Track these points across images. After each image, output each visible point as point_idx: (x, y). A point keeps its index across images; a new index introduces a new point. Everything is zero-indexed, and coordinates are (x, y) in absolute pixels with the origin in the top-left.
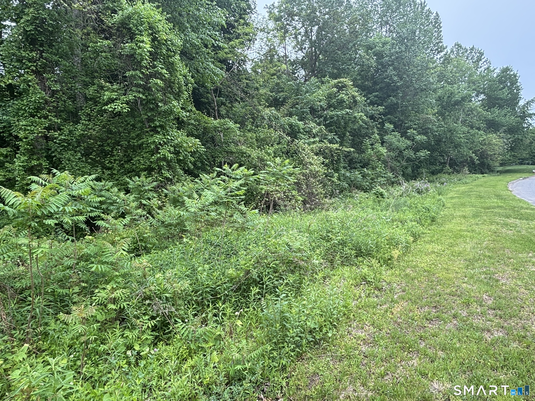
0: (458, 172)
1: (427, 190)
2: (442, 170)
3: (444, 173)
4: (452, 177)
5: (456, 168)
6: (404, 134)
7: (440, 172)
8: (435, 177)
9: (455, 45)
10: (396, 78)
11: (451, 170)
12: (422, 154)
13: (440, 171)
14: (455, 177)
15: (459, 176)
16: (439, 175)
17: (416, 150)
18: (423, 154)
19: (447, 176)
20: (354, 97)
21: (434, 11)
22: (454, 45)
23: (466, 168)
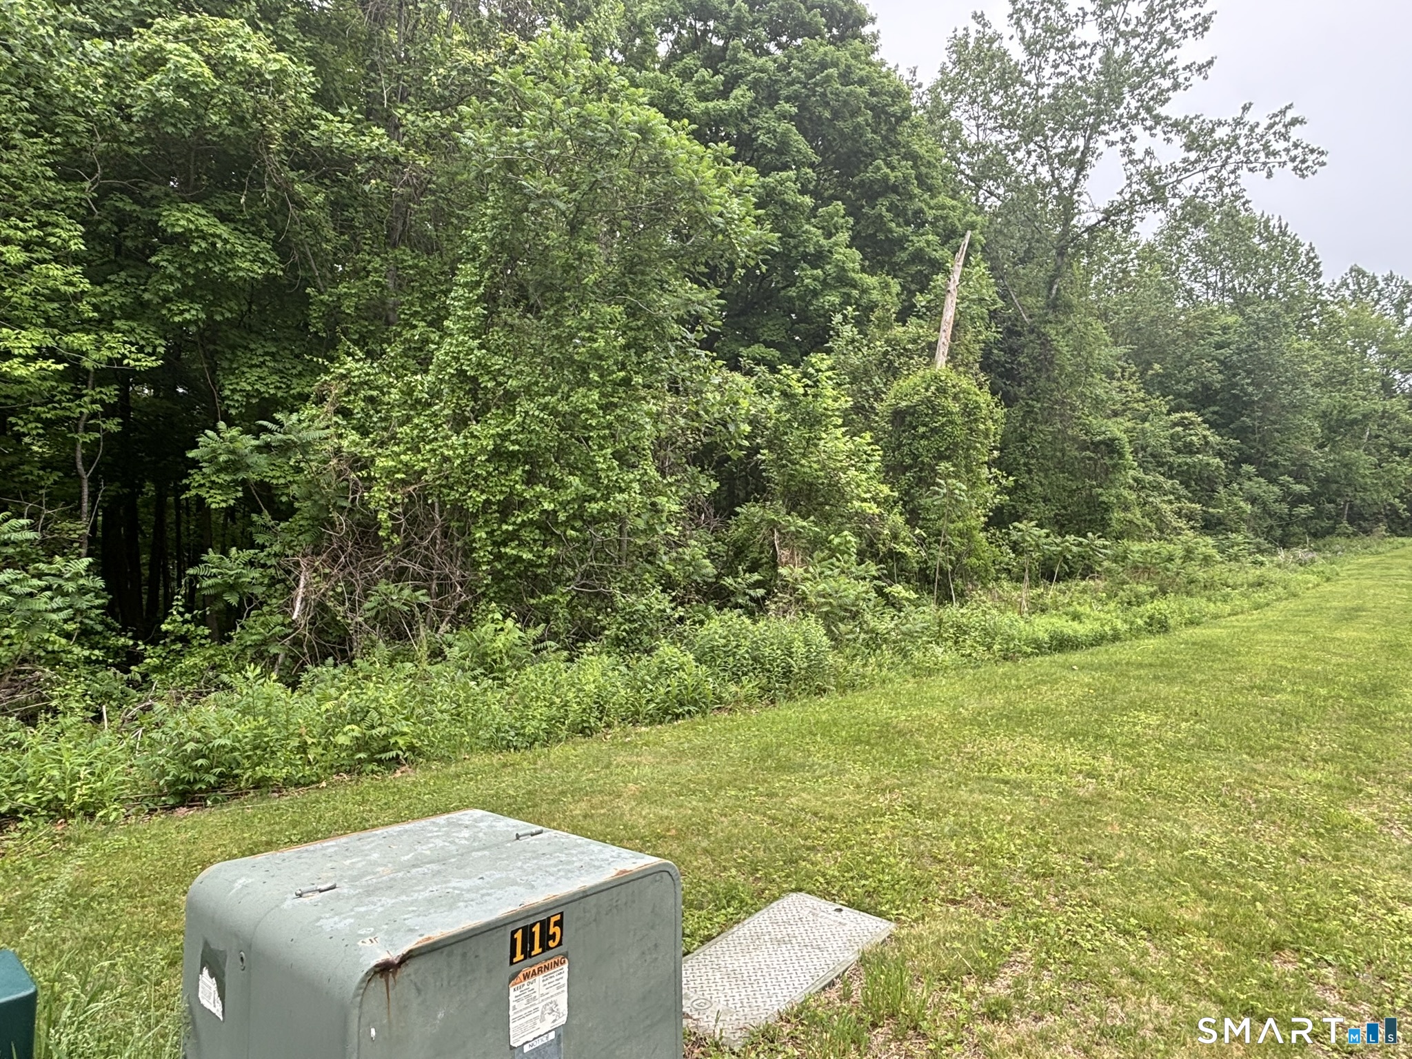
0: (1367, 532)
1: (1313, 561)
2: (1334, 528)
3: (1338, 535)
4: (1354, 543)
5: (1364, 524)
6: (1272, 481)
7: (1329, 533)
8: (1320, 543)
9: (1352, 270)
10: (1250, 389)
11: (1351, 529)
12: (1302, 511)
13: (1330, 531)
14: (1357, 543)
15: (1367, 540)
16: (1328, 538)
17: (1293, 505)
18: (1304, 510)
19: (1343, 540)
20: (1205, 437)
21: (1305, 241)
22: (1348, 271)
23: (1383, 527)
